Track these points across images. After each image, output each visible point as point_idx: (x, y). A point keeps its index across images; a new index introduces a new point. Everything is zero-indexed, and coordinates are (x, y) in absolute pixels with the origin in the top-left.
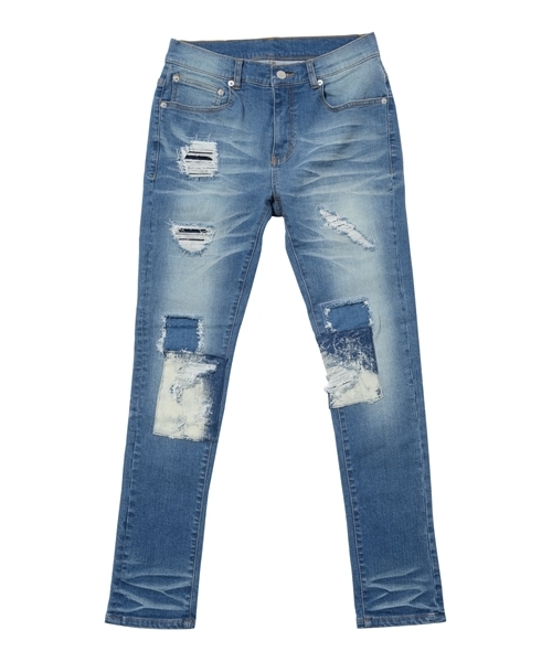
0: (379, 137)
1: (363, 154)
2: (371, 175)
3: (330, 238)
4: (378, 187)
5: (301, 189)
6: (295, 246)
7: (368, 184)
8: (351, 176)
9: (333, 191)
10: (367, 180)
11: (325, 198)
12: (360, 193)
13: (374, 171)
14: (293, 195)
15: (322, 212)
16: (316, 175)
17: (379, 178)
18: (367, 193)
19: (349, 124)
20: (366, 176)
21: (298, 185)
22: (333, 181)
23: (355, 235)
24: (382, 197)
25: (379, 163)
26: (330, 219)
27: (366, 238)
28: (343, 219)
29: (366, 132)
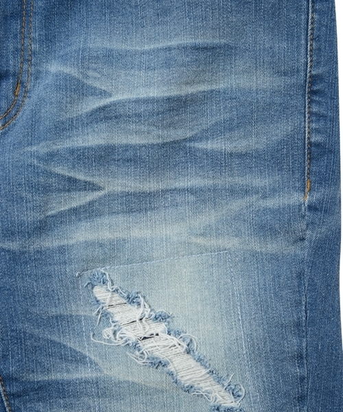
0: (279, 82)
1: (227, 128)
2: (246, 192)
3: (115, 371)
4: (264, 229)
5: (42, 228)
6: (11, 396)
7: (238, 217)
8: (191, 191)
9: (136, 233)
10: (236, 205)
11: (111, 252)
12: (213, 242)
13: (258, 182)
14: (14, 245)
15: (100, 293)
16: (90, 187)
17: (271, 203)
18: (232, 243)
19: (188, 40)
20: (233, 192)
21: (31, 217)
22: (138, 204)
23: (188, 370)
24: (274, 258)
25: (272, 159)
26: (124, 314)
27: (219, 380)
28: (159, 318)
29: (240, 64)
